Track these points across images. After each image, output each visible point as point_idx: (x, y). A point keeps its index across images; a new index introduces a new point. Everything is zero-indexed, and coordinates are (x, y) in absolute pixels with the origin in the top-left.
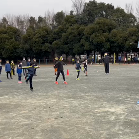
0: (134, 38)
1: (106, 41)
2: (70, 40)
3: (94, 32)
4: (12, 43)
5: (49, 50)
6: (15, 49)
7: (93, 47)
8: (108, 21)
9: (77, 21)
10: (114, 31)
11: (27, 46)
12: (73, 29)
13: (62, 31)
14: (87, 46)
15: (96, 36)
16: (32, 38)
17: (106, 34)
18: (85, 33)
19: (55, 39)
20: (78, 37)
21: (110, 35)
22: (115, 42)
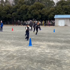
0: (53, 13)
1: (39, 14)
2: (21, 13)
3: (33, 9)
5: (10, 18)
7: (33, 17)
8: (40, 4)
9: (25, 3)
10: (43, 9)
12: (23, 7)
13: (17, 7)
14: (30, 16)
15: (34, 11)
16: (1, 11)
17: (39, 10)
18: (29, 9)
19: (13, 12)
20: (25, 11)
21: (41, 11)
22: (44, 15)
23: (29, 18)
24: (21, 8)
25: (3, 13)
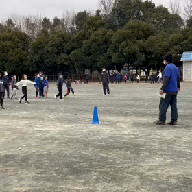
0: (177, 47)
1: (140, 52)
2: (94, 50)
3: (124, 39)
4: (17, 53)
5: (65, 63)
6: (22, 61)
7: (123, 59)
8: (143, 24)
9: (103, 25)
10: (152, 37)
11: (37, 57)
12: (96, 35)
13: (83, 37)
14: (115, 58)
15: (127, 45)
16: (44, 47)
17: (141, 42)
18: (113, 40)
19: (73, 48)
20: (104, 46)
21: (146, 44)
22: (153, 53)
23: (114, 64)
24: (92, 37)
25: (48, 52)
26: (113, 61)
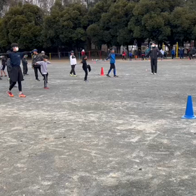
1: (165, 25)
2: (113, 23)
3: (148, 11)
4: (30, 28)
5: (82, 39)
6: (35, 36)
7: (145, 34)
10: (178, 9)
11: (51, 33)
12: (117, 7)
13: (101, 9)
14: (137, 32)
15: (151, 17)
16: (58, 21)
17: (166, 14)
18: (135, 12)
19: (91, 22)
20: (125, 19)
21: (172, 16)
22: (179, 26)
23: (134, 39)
24: (112, 9)
25: (63, 26)
26: (135, 35)
